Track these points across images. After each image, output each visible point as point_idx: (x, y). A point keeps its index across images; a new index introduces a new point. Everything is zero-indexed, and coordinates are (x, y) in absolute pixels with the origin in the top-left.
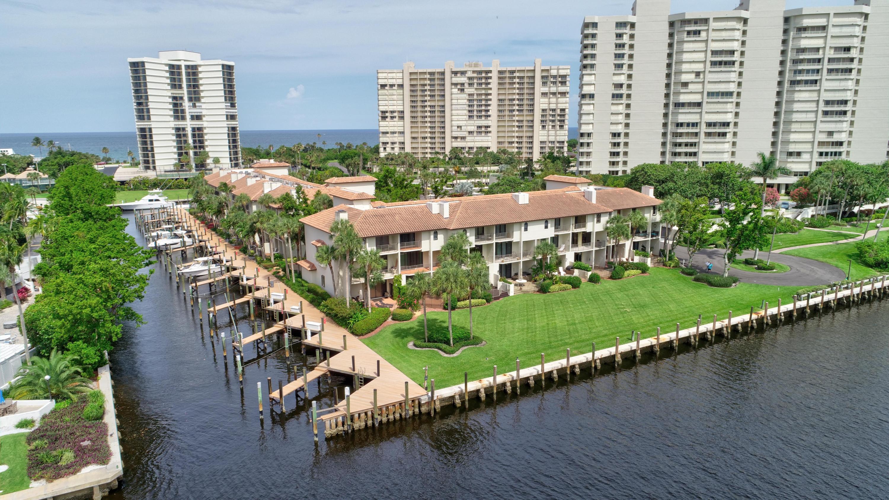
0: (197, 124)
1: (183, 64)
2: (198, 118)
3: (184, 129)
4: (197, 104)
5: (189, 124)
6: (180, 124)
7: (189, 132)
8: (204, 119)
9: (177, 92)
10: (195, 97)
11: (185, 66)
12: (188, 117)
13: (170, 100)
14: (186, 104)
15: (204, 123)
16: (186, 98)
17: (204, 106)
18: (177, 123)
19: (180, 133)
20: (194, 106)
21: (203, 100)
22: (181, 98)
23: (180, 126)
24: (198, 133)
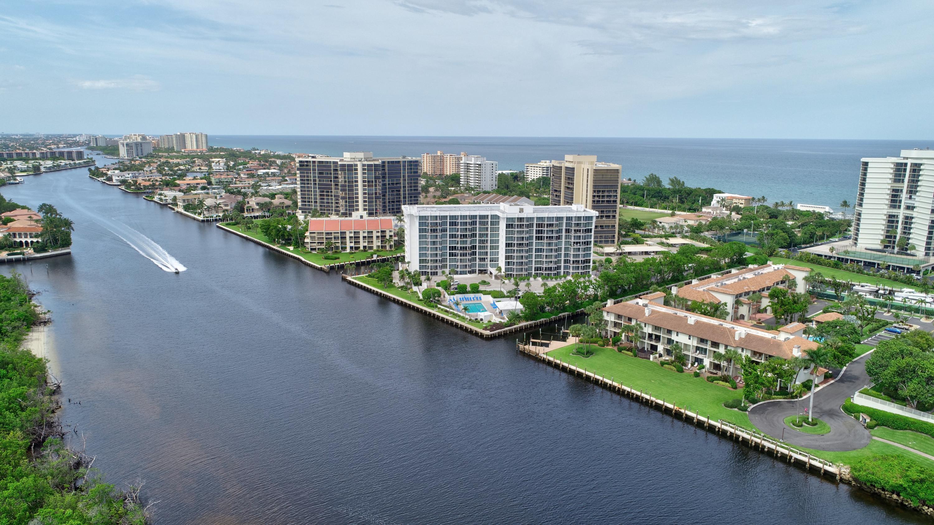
0: (909, 212)
1: (909, 162)
2: (910, 208)
3: (897, 216)
4: (913, 197)
5: (901, 213)
6: (894, 211)
7: (901, 219)
8: (915, 210)
9: (897, 185)
10: (912, 191)
11: (912, 164)
12: (903, 205)
13: (889, 192)
14: (904, 196)
15: (914, 214)
16: (905, 191)
17: (917, 199)
18: (891, 211)
19: (892, 220)
20: (910, 198)
21: (918, 194)
22: (902, 191)
23: (893, 214)
24: (908, 220)
